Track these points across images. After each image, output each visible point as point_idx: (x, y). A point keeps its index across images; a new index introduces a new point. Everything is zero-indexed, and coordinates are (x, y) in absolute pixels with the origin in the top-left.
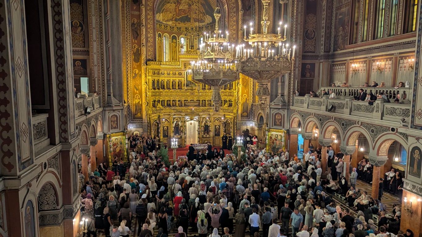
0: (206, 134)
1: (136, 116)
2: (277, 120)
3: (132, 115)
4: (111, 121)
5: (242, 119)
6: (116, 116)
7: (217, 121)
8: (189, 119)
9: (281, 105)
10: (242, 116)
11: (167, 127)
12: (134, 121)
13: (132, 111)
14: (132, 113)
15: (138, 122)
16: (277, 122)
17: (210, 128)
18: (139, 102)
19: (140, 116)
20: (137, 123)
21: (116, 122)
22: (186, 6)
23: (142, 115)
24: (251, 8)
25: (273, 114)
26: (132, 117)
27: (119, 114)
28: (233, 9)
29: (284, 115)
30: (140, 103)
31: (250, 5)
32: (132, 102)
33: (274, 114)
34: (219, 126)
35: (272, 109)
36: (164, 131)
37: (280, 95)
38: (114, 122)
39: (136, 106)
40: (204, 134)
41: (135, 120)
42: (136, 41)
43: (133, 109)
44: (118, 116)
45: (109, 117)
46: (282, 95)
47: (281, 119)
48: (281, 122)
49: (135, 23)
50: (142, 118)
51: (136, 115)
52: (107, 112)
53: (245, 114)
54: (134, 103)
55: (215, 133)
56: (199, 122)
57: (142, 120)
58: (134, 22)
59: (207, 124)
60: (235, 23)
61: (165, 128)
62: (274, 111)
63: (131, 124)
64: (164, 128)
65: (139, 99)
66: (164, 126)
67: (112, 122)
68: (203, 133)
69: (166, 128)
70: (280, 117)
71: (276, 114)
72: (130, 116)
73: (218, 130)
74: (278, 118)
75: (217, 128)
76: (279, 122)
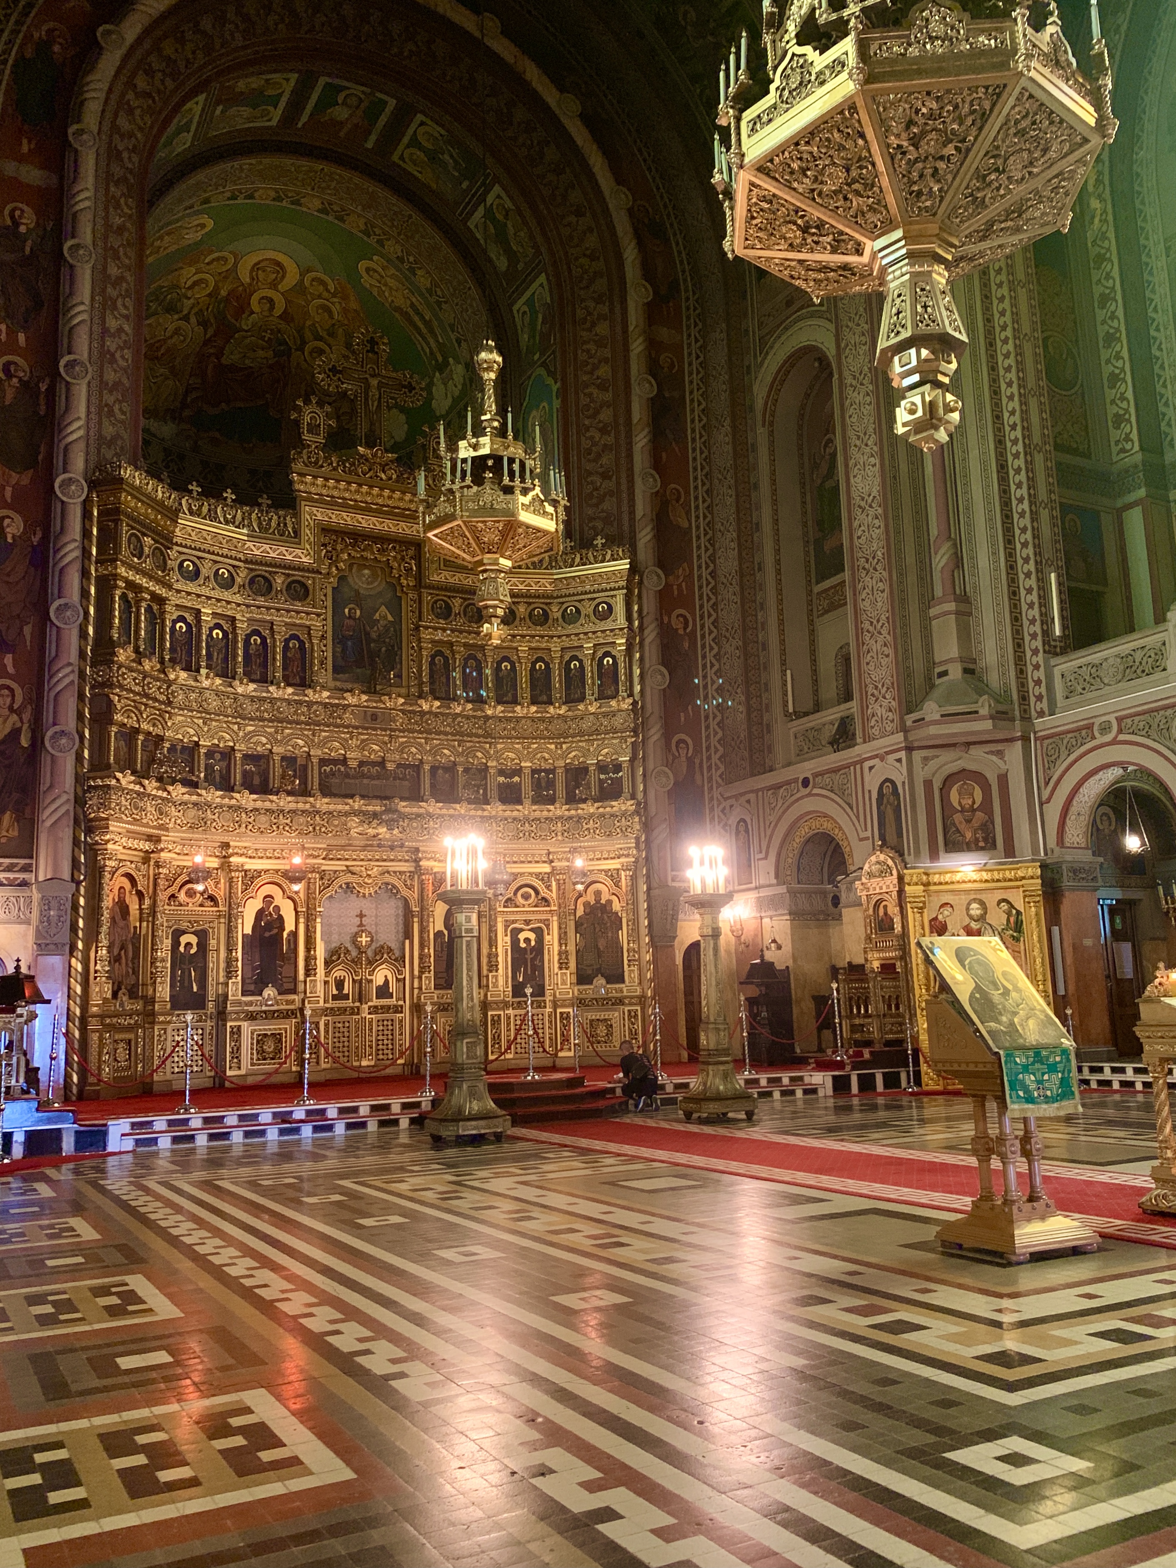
2: (958, 818)
7: (526, 897)
9: (984, 711)
16: (962, 827)
22: (261, 353)
25: (928, 784)
29: (1003, 779)
31: (677, 280)
33: (937, 785)
34: (538, 932)
35: (917, 755)
36: (179, 959)
37: (954, 673)
42: (21, 337)
46: (966, 671)
47: (987, 806)
48: (986, 828)
49: (23, 229)
50: (31, 853)
57: (30, 868)
58: (16, 224)
60: (607, 353)
61: (184, 940)
62: (933, 764)
64: (176, 944)
65: (18, 712)
66: (184, 925)
69: (194, 940)
70: (980, 795)
71: (949, 781)
73: (529, 956)
74: (967, 802)
75: (523, 945)
76: (976, 823)
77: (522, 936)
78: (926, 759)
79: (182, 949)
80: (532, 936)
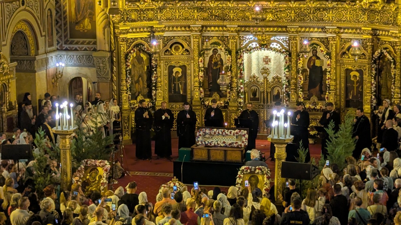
0: (314, 98)
1: (77, 28)
3: (65, 24)
8: (254, 45)
11: (184, 68)
12: (71, 43)
13: (65, 12)
14: (65, 18)
15: (85, 46)
17: (330, 80)
19: (90, 27)
20: (81, 49)
23: (93, 22)
26: (65, 30)
34: (361, 72)
36: (172, 80)
40: (307, 98)
41: (76, 40)
50: (94, 36)
51: (77, 23)
55: (347, 96)
56: (290, 55)
57: (95, 43)
59: (318, 63)
61: (175, 70)
63: (64, 53)
64: (170, 72)
66: (174, 64)
68: (301, 94)
72: (60, 27)
73: (355, 86)
75: (352, 79)
77: (352, 74)
79: (174, 75)
80: (357, 74)
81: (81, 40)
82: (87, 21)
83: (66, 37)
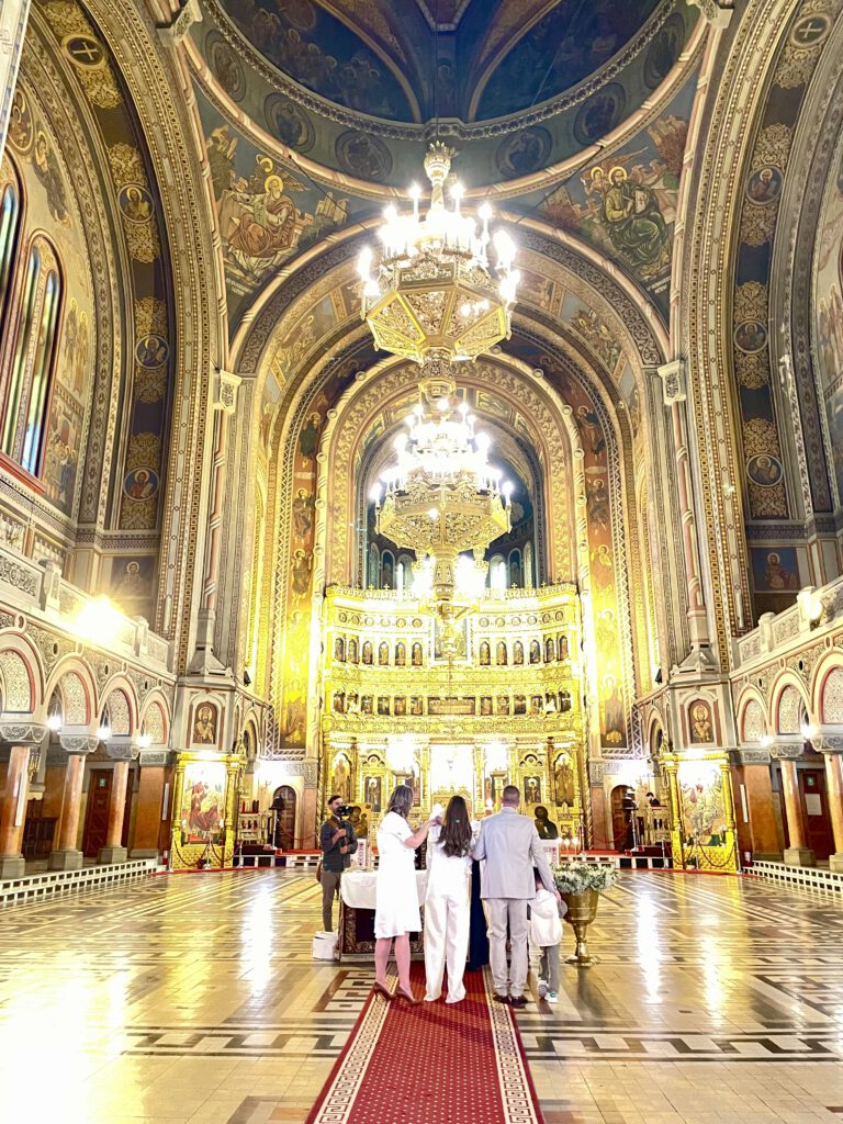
1: (287, 739)
3: (276, 736)
4: (197, 720)
5: (605, 752)
6: (214, 708)
7: (531, 761)
9: (698, 670)
10: (605, 743)
12: (280, 753)
13: (277, 725)
14: (277, 730)
15: (293, 756)
18: (300, 698)
19: (299, 739)
20: (289, 759)
21: (210, 725)
23: (303, 735)
24: (604, 445)
25: (682, 706)
26: (276, 741)
27: (223, 701)
28: (557, 452)
29: (716, 704)
30: (303, 701)
31: (603, 441)
32: (281, 699)
35: (677, 691)
37: (696, 646)
38: (205, 723)
39: (290, 712)
41: (285, 750)
42: (302, 540)
43: (281, 720)
44: (220, 709)
45: (191, 706)
46: (702, 646)
48: (709, 730)
49: (303, 498)
50: (304, 746)
51: (288, 735)
52: (186, 691)
53: (614, 736)
54: (286, 701)
57: (303, 753)
58: (301, 496)
60: (564, 486)
61: (371, 781)
62: (685, 696)
63: (273, 762)
65: (301, 689)
67: (200, 725)
70: (706, 713)
72: (271, 739)
73: (533, 792)
74: (701, 716)
75: (530, 786)
76: (705, 728)
77: (530, 781)
78: (681, 694)
79: (370, 785)
81: (290, 750)
82: (296, 733)
83: (276, 747)
